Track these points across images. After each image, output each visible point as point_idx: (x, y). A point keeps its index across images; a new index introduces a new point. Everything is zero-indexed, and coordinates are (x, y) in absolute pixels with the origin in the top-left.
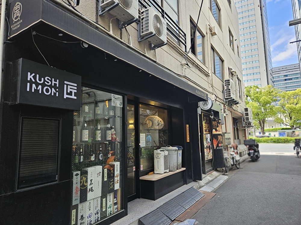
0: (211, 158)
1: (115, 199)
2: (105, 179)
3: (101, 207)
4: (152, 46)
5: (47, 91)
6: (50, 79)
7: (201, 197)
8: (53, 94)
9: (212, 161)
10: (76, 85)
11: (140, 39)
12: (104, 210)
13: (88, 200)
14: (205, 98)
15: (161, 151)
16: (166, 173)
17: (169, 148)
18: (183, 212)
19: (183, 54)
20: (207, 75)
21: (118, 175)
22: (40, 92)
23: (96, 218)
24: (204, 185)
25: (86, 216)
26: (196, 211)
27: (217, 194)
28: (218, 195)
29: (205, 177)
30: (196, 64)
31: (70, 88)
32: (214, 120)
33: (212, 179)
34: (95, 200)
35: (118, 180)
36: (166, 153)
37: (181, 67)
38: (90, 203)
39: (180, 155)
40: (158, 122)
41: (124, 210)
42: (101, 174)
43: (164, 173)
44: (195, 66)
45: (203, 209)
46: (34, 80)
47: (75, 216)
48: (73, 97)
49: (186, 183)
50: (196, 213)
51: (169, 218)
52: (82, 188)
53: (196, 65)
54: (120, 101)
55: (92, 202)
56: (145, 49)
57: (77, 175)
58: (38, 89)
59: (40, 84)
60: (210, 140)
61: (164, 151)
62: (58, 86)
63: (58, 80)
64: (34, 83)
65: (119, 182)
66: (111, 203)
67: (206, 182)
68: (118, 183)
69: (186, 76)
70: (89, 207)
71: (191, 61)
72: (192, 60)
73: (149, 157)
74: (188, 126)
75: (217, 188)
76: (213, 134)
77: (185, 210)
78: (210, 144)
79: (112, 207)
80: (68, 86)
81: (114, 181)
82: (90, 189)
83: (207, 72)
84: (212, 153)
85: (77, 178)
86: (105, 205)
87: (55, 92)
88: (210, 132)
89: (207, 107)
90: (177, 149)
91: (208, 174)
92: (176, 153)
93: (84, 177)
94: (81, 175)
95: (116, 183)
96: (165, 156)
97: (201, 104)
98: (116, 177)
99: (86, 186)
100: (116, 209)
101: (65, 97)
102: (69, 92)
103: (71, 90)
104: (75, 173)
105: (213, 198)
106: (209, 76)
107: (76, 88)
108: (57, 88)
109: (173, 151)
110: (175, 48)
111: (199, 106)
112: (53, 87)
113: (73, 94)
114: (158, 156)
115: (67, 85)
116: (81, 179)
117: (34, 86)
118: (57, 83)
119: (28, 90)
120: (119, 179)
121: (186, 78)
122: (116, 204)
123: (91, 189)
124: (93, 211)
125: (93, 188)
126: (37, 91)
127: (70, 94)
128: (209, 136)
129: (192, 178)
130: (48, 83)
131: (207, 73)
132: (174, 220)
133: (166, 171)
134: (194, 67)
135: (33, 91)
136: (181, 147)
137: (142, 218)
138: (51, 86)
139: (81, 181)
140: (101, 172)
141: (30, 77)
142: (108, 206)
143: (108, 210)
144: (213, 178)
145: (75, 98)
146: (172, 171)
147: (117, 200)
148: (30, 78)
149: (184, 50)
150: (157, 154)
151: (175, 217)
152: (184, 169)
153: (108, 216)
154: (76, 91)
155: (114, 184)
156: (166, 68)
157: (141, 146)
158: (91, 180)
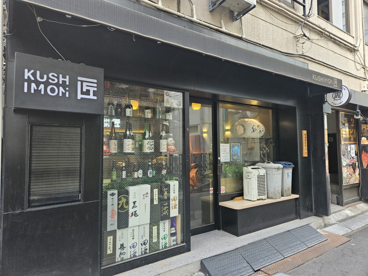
0: (357, 182)
1: (173, 228)
2: (156, 202)
3: (151, 237)
4: (235, 15)
5: (53, 90)
6: (56, 75)
7: (319, 242)
8: (61, 95)
9: (359, 186)
10: (95, 81)
11: (211, 7)
12: (155, 240)
13: (130, 226)
14: (335, 87)
15: (252, 169)
16: (261, 200)
17: (269, 164)
18: (278, 260)
19: (298, 20)
20: (352, 50)
21: (176, 198)
22: (43, 93)
23: (143, 250)
24: (334, 222)
25: (127, 245)
26: (301, 263)
27: (352, 241)
28: (353, 243)
29: (340, 211)
30: (326, 33)
31: (87, 86)
32: (364, 122)
33: (353, 214)
34: (141, 228)
35: (176, 205)
36: (262, 172)
37: (295, 41)
38: (133, 230)
39: (288, 175)
40: (253, 128)
41: (185, 244)
42: (149, 195)
43: (258, 200)
44: (325, 37)
45: (315, 262)
46: (33, 79)
47: (112, 243)
48: (91, 96)
49: (299, 216)
50: (299, 266)
51: (251, 266)
52: (120, 211)
53: (327, 35)
54: (177, 99)
55: (136, 229)
56: (222, 21)
57: (113, 195)
58: (39, 89)
59: (42, 83)
60: (356, 155)
61: (258, 168)
62: (67, 83)
63: (68, 77)
64: (33, 82)
65: (177, 207)
66: (167, 232)
67: (340, 219)
68: (175, 208)
69: (305, 54)
70: (132, 236)
71: (317, 29)
72: (319, 27)
73: (237, 176)
74: (305, 132)
75: (357, 231)
76: (362, 145)
77: (283, 258)
78: (355, 160)
79: (168, 238)
80: (84, 83)
81: (169, 205)
82: (132, 213)
83: (352, 45)
84: (359, 175)
85: (113, 199)
86: (156, 235)
87: (64, 91)
88: (357, 140)
89: (339, 101)
90: (282, 166)
91: (348, 207)
92: (280, 172)
93: (123, 198)
94: (119, 195)
95: (173, 208)
96: (259, 177)
97: (329, 97)
98: (172, 200)
99: (126, 209)
100: (173, 242)
101: (79, 98)
102: (84, 90)
103: (88, 88)
104: (109, 192)
105: (342, 246)
106: (356, 50)
107: (95, 85)
108: (67, 86)
109: (274, 170)
110: (282, 13)
111: (325, 100)
112: (61, 85)
113: (91, 93)
114: (248, 176)
115: (82, 82)
116: (119, 200)
117: (33, 85)
118: (67, 80)
119: (26, 90)
120: (177, 203)
121: (304, 58)
122: (173, 235)
123: (134, 213)
124: (138, 240)
125: (136, 212)
126: (37, 91)
127: (88, 92)
128: (353, 149)
129: (311, 210)
130: (53, 80)
131: (352, 47)
132: (259, 270)
133: (261, 197)
134: (323, 38)
135: (32, 91)
136: (290, 165)
137: (206, 260)
138: (58, 85)
139: (119, 202)
140: (149, 192)
141: (27, 74)
142: (161, 236)
143: (161, 241)
144: (356, 213)
145: (95, 98)
146: (272, 198)
147: (176, 229)
148: (28, 77)
149: (301, 13)
150: (247, 172)
151: (262, 267)
152: (297, 196)
153: (161, 248)
154: (96, 89)
155: (169, 209)
156: (263, 45)
157: (221, 161)
158: (134, 203)
